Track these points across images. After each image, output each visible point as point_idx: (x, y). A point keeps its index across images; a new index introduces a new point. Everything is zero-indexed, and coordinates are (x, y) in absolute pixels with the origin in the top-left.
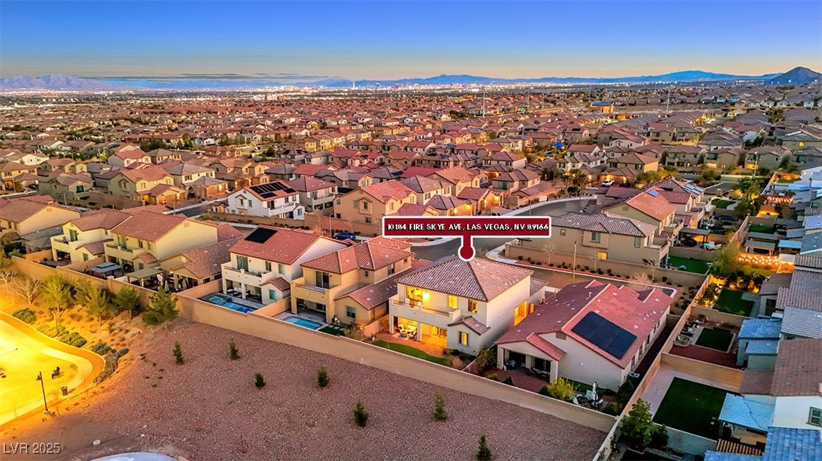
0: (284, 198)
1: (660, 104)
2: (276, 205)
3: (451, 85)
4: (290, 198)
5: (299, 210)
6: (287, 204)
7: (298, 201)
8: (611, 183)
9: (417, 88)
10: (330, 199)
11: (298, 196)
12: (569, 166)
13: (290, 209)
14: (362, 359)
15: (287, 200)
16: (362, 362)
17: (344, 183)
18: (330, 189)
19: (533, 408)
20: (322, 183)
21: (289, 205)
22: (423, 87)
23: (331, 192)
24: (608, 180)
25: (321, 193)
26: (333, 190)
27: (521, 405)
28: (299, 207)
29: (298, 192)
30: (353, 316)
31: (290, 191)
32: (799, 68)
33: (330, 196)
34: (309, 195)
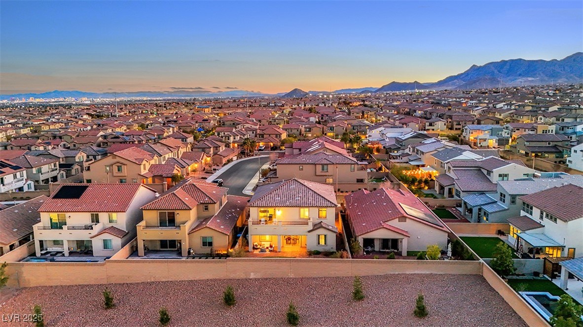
0: (12, 175)
1: (237, 107)
2: (6, 182)
3: (65, 98)
4: (18, 174)
5: (28, 185)
6: (16, 180)
7: (25, 177)
8: (263, 148)
9: (33, 101)
10: (55, 173)
11: (25, 172)
12: (232, 139)
13: (20, 184)
14: (252, 274)
15: (15, 177)
16: (252, 276)
17: (61, 159)
18: (52, 164)
19: (416, 272)
20: (43, 160)
21: (18, 181)
22: (38, 100)
23: (53, 167)
24: (261, 146)
25: (45, 168)
26: (55, 166)
27: (408, 273)
28: (29, 182)
29: (24, 169)
30: (210, 244)
31: (16, 168)
32: (296, 89)
33: (53, 171)
34: (34, 170)
